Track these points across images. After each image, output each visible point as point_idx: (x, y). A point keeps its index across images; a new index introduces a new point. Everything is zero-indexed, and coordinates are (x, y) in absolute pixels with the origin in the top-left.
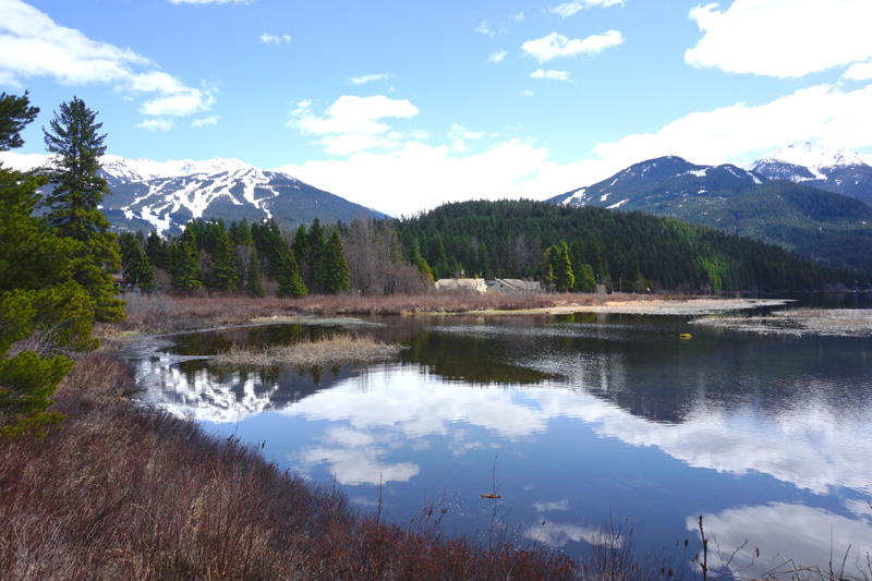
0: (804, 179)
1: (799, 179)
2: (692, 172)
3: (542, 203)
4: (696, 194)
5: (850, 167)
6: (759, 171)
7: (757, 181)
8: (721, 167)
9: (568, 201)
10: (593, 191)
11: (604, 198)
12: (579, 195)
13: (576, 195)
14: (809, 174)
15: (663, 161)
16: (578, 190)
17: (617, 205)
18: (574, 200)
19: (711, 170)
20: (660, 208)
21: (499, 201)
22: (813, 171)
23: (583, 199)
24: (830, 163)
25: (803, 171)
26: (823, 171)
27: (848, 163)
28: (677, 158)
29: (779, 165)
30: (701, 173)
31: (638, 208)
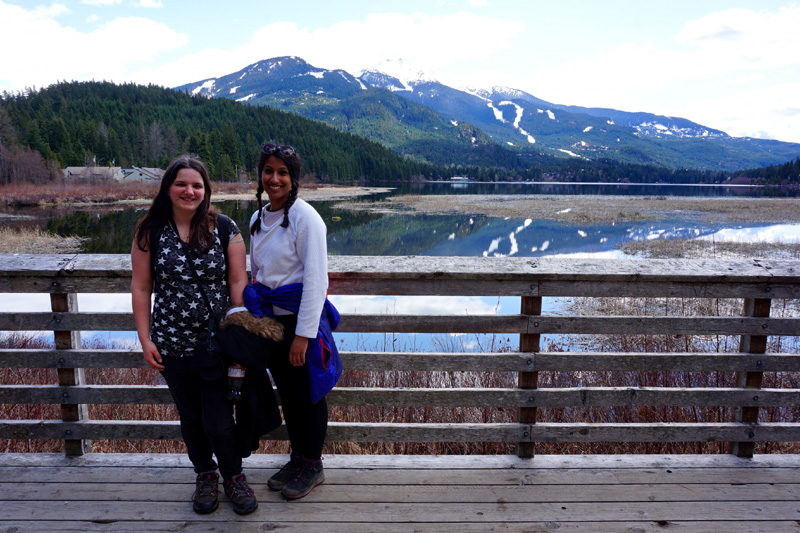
0: (397, 89)
1: (393, 88)
2: (312, 74)
3: (173, 90)
4: (315, 94)
5: (428, 83)
6: (365, 78)
7: (363, 87)
8: (336, 71)
9: (196, 91)
10: (222, 82)
11: (233, 90)
12: (209, 85)
13: (205, 85)
14: (402, 87)
15: (286, 60)
16: (207, 80)
17: (246, 98)
18: (203, 89)
19: (327, 74)
20: (285, 104)
21: (125, 85)
22: (404, 83)
23: (213, 90)
24: (415, 78)
25: (396, 82)
26: (410, 84)
27: (427, 80)
28: (298, 58)
29: (380, 75)
30: (319, 75)
31: (267, 103)
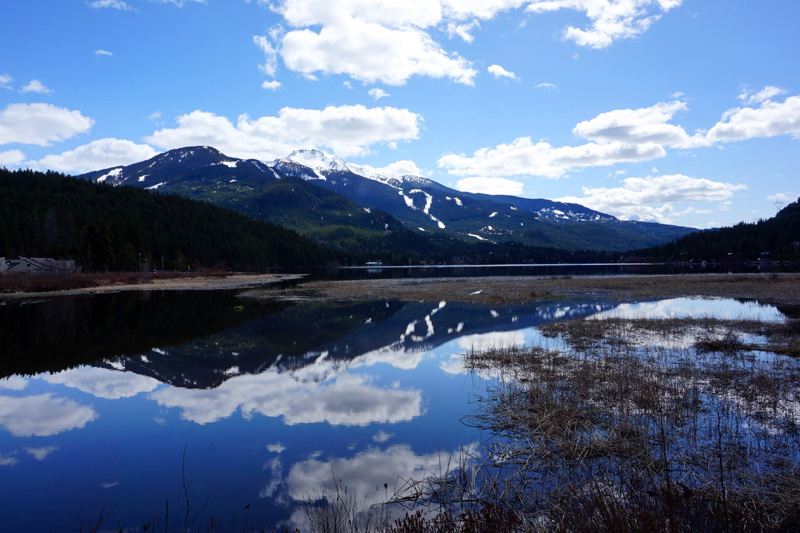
0: (310, 178)
1: (308, 178)
2: (225, 163)
3: (75, 178)
4: (228, 183)
5: (341, 172)
6: (278, 167)
7: (277, 176)
8: (249, 161)
9: (103, 178)
10: (131, 170)
11: (142, 179)
12: (116, 173)
13: (112, 173)
14: (314, 175)
15: (199, 150)
16: (114, 168)
17: (156, 187)
18: (109, 177)
19: (240, 163)
20: (196, 192)
21: (20, 171)
22: (317, 172)
23: (120, 178)
24: (327, 167)
25: (309, 171)
26: (323, 173)
27: (339, 169)
28: (211, 148)
29: (293, 165)
30: (232, 165)
31: (177, 191)
